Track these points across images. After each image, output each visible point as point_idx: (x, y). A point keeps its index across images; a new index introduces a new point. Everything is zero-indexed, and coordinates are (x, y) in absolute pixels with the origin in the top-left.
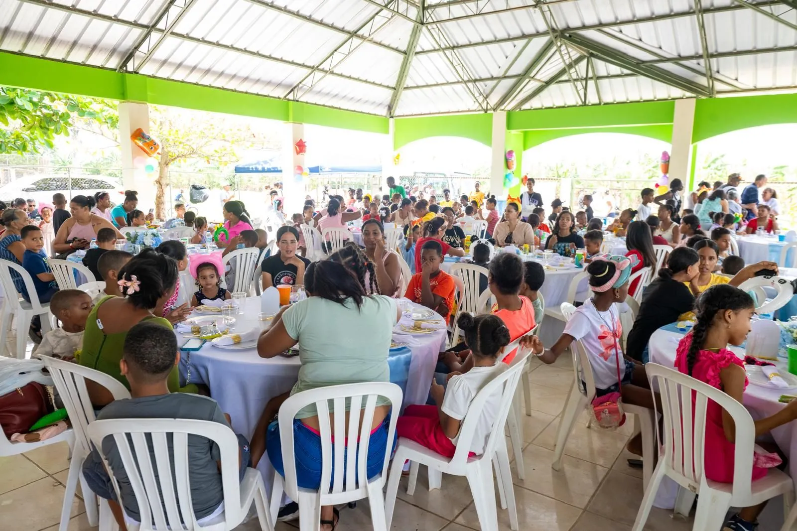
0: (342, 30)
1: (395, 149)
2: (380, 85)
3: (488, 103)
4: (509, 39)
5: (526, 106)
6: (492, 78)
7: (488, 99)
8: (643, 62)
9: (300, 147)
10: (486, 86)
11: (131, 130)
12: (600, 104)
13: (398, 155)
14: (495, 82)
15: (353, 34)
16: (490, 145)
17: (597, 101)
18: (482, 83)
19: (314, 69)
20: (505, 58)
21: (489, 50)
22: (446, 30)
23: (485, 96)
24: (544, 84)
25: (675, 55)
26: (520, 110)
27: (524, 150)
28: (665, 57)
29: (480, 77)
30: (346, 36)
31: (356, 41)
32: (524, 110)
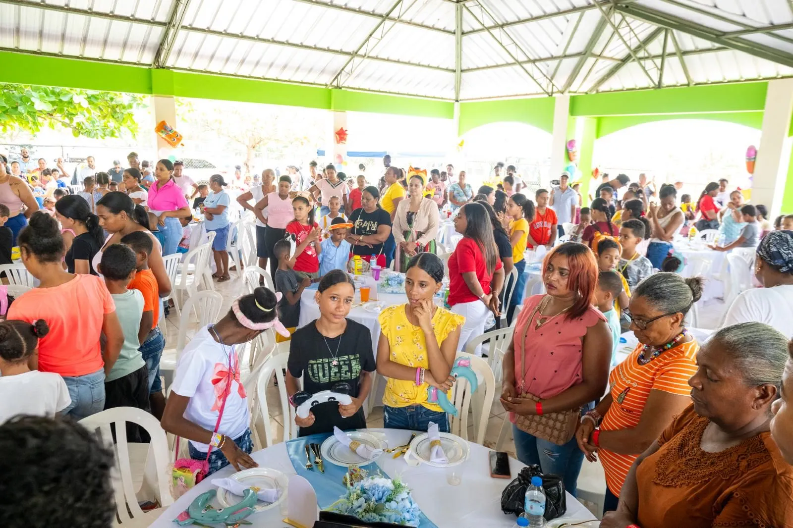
0: (373, 14)
1: (459, 134)
2: (438, 68)
3: (553, 85)
4: (559, 13)
5: (604, 87)
6: (552, 58)
7: (553, 81)
8: (725, 33)
9: (341, 135)
10: (548, 66)
11: (157, 122)
12: (688, 85)
13: (462, 142)
14: (556, 62)
15: (386, 17)
16: (551, 132)
17: (686, 82)
18: (542, 63)
19: (354, 54)
20: (560, 34)
21: (541, 26)
22: (490, 6)
23: (550, 78)
24: (620, 62)
25: (765, 23)
26: (597, 92)
27: (597, 137)
28: (752, 27)
29: (539, 57)
30: (379, 20)
31: (388, 23)
32: (603, 92)
